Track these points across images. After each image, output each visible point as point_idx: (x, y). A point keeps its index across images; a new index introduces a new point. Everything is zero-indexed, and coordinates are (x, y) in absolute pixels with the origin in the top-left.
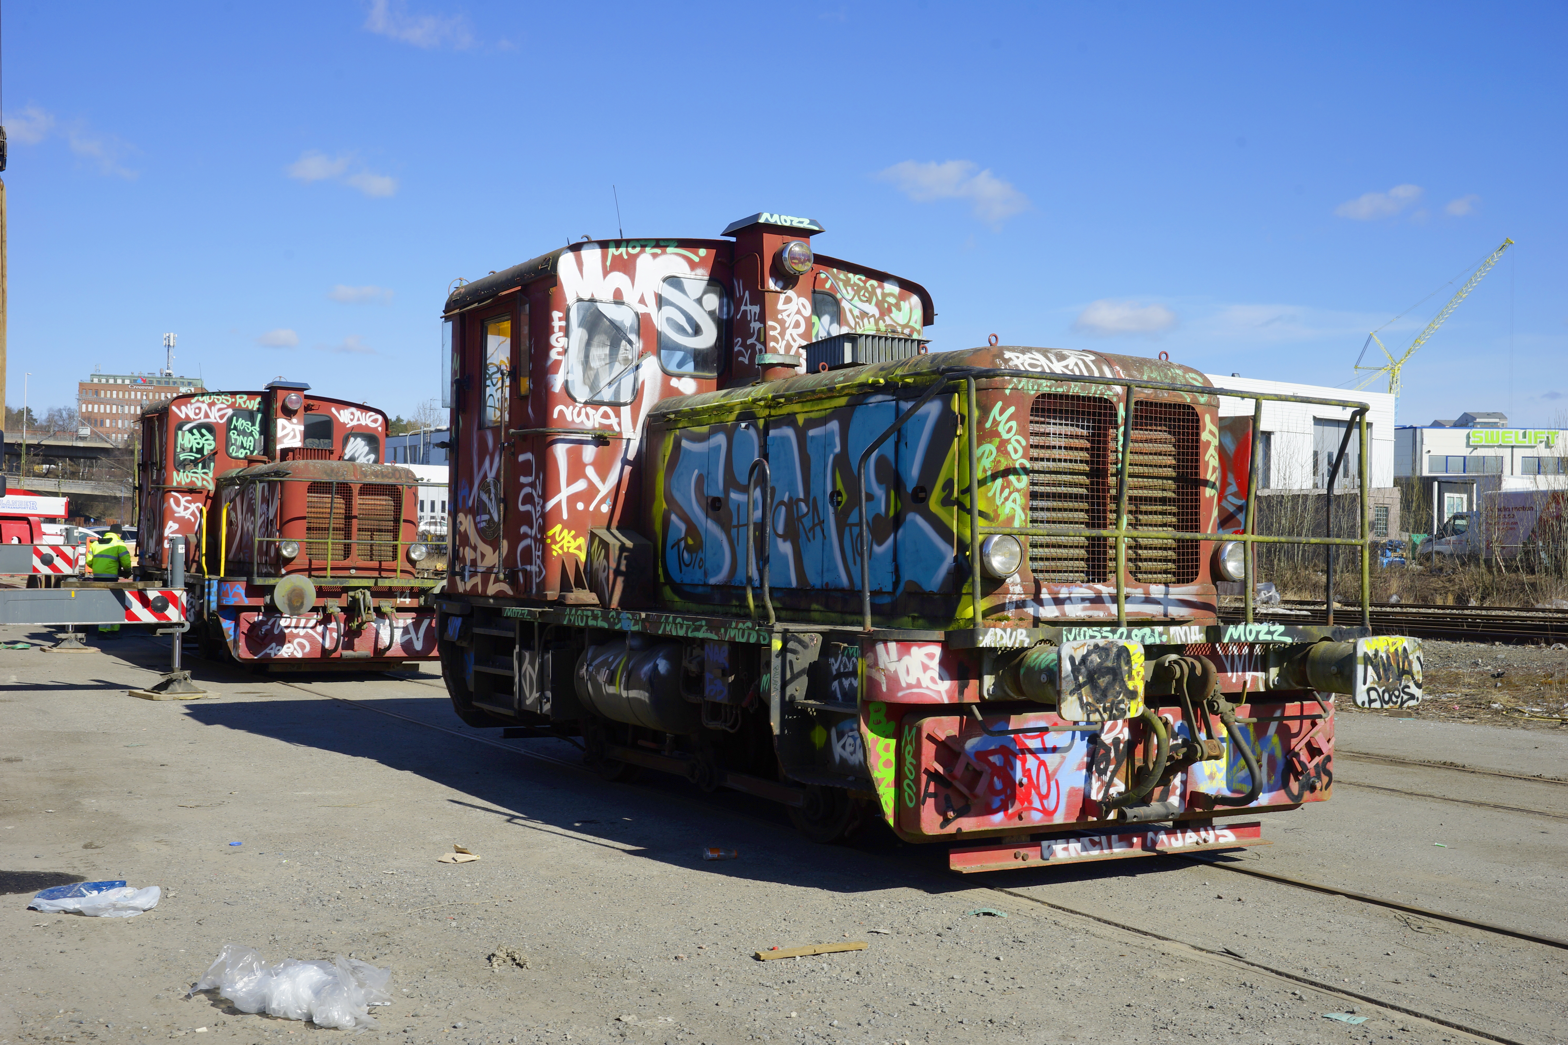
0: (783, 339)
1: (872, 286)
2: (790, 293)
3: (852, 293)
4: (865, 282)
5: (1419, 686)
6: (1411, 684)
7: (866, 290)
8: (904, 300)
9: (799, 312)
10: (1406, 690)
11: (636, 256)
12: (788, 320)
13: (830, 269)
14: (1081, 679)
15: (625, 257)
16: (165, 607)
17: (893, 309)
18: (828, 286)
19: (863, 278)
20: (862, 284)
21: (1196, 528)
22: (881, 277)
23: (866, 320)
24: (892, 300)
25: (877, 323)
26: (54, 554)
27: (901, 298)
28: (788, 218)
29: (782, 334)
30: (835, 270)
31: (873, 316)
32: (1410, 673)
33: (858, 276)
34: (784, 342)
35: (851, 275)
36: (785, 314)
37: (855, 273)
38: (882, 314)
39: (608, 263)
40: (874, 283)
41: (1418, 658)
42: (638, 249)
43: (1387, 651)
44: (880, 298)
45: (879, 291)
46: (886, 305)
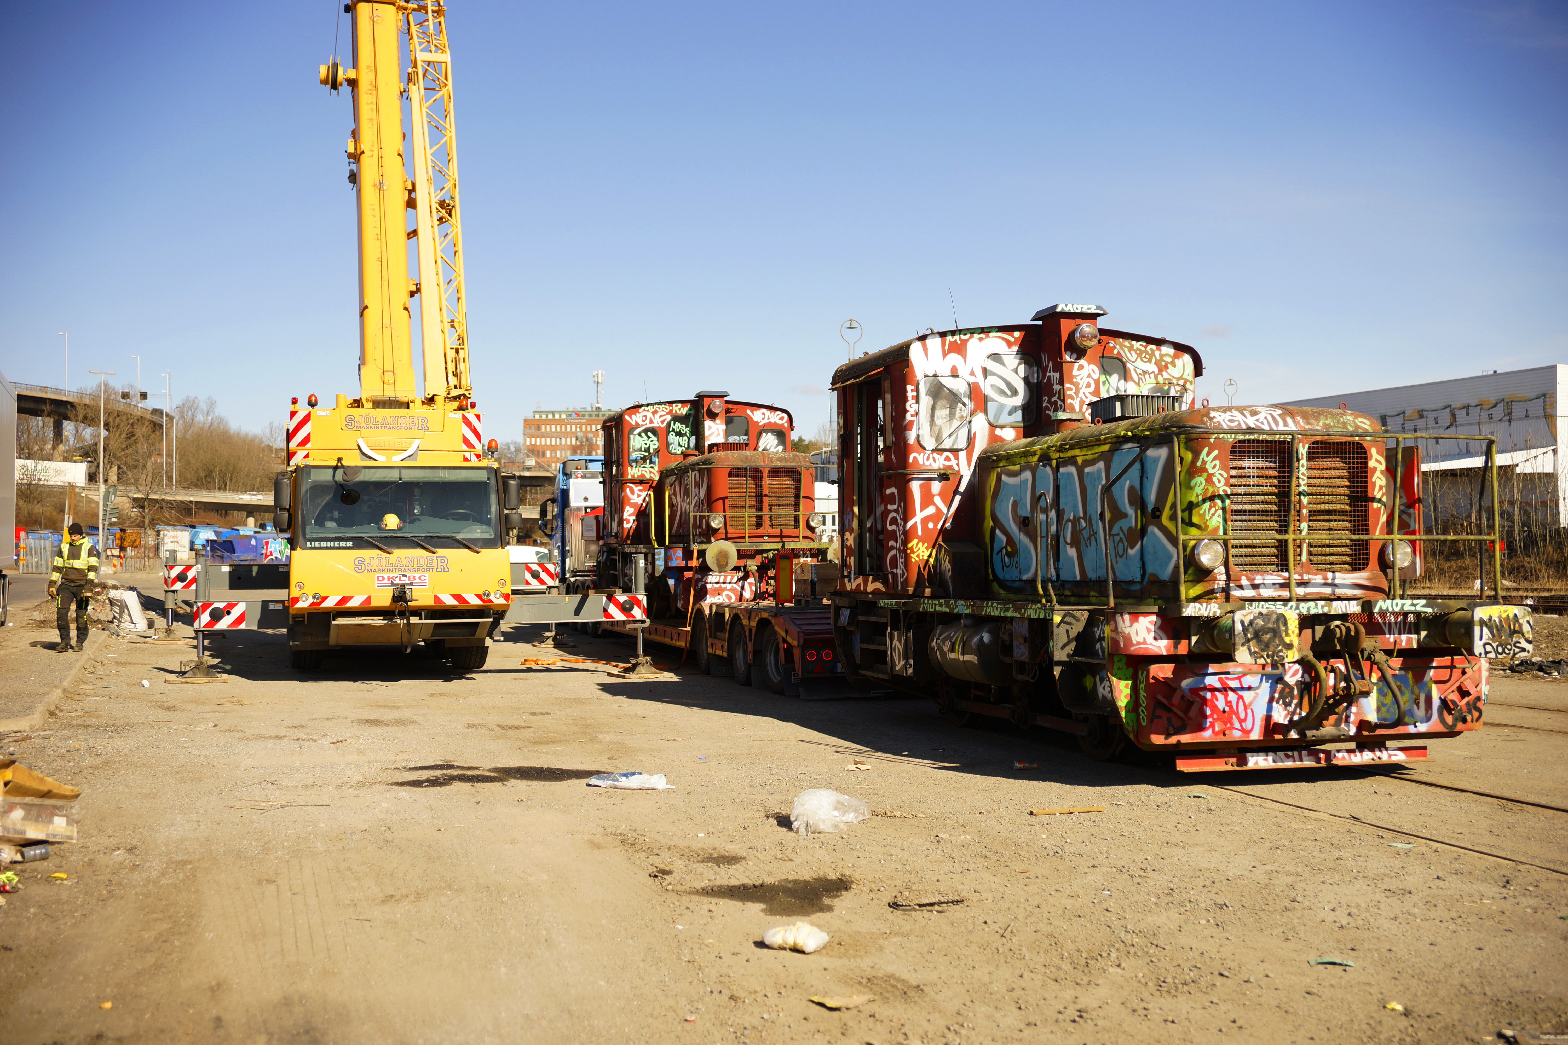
0: (1077, 396)
1: (1151, 349)
2: (1082, 362)
3: (1135, 356)
4: (1145, 347)
5: (1529, 642)
6: (1522, 641)
7: (1147, 352)
8: (1178, 358)
9: (1089, 376)
10: (1518, 645)
11: (967, 340)
12: (1081, 382)
13: (1117, 339)
14: (1249, 636)
15: (959, 342)
16: (632, 608)
17: (1169, 366)
18: (1115, 352)
19: (1144, 344)
20: (1143, 349)
21: (1366, 531)
22: (1159, 342)
23: (1147, 376)
24: (1169, 359)
25: (1156, 378)
26: (540, 570)
27: (1176, 357)
28: (1079, 307)
29: (1077, 393)
30: (1121, 340)
31: (1153, 372)
32: (1521, 632)
33: (1139, 343)
34: (1079, 399)
35: (1134, 343)
36: (1079, 378)
37: (1137, 341)
38: (1160, 371)
39: (946, 348)
40: (1154, 347)
41: (1528, 622)
42: (968, 336)
43: (1500, 617)
44: (1158, 358)
45: (1157, 353)
46: (1163, 363)
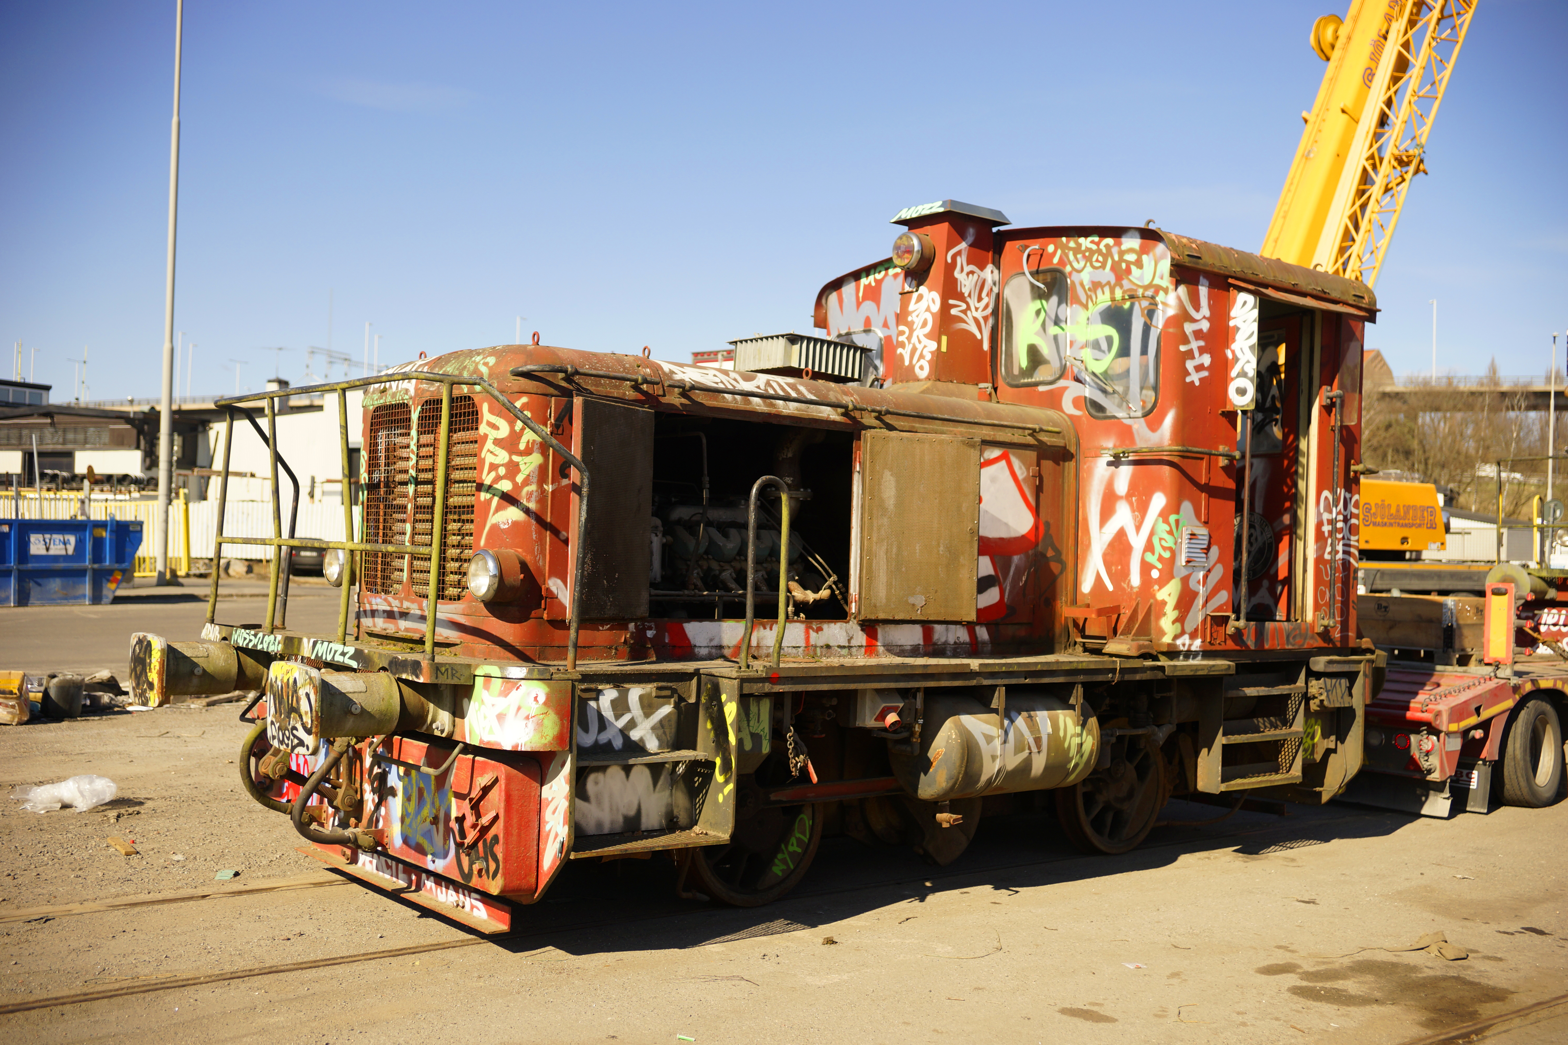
0: (909, 342)
1: (1107, 246)
2: (923, 289)
3: (1083, 261)
4: (1098, 244)
5: (309, 732)
6: (299, 726)
7: (1099, 251)
8: (1147, 253)
9: (928, 309)
11: (882, 280)
12: (916, 320)
13: (1058, 239)
15: (873, 284)
17: (1133, 268)
18: (1056, 260)
19: (1096, 239)
20: (1094, 247)
22: (1116, 232)
23: (1099, 292)
24: (1131, 257)
25: (1112, 292)
27: (1144, 250)
28: (920, 208)
29: (909, 338)
30: (1064, 239)
31: (1109, 283)
33: (1090, 239)
34: (911, 346)
35: (1082, 240)
36: (914, 315)
37: (1086, 236)
38: (1119, 279)
39: (861, 294)
40: (1110, 241)
42: (883, 273)
44: (1116, 258)
45: (1115, 250)
46: (1124, 266)
